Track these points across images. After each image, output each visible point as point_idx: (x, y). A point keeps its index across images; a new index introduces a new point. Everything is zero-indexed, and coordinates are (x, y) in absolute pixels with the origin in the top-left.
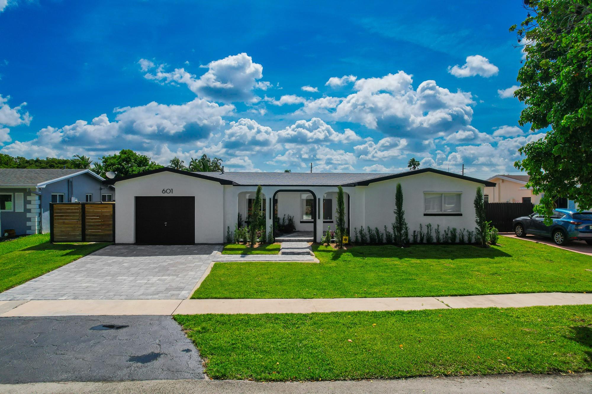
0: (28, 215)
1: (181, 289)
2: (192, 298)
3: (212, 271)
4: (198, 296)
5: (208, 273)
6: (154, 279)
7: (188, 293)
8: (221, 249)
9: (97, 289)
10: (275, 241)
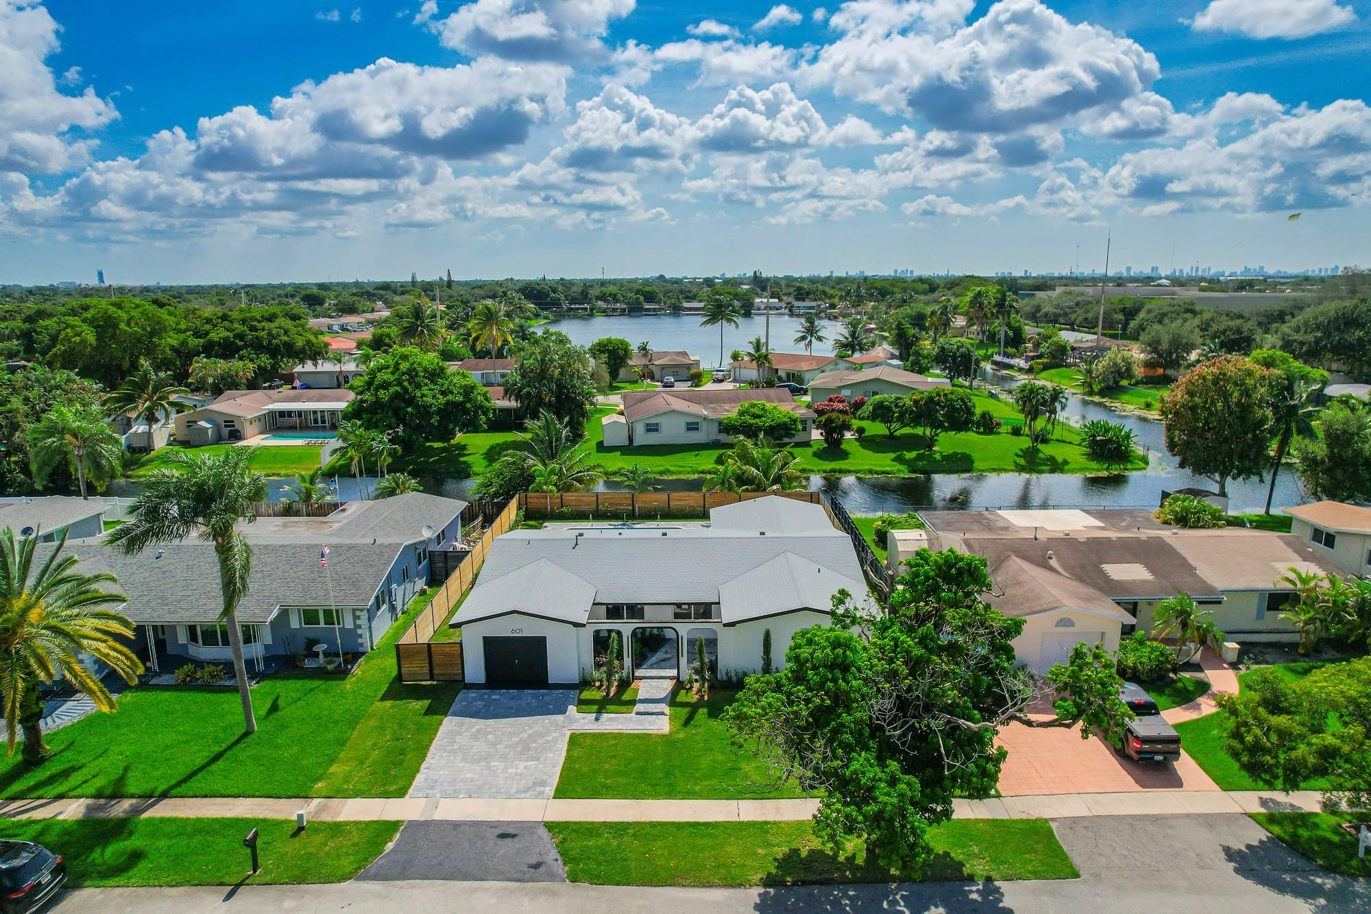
0: (359, 632)
1: (543, 783)
2: (554, 798)
3: (568, 751)
4: (560, 793)
5: (564, 754)
6: (521, 766)
7: (550, 790)
8: (576, 702)
9: (480, 783)
10: (634, 678)
